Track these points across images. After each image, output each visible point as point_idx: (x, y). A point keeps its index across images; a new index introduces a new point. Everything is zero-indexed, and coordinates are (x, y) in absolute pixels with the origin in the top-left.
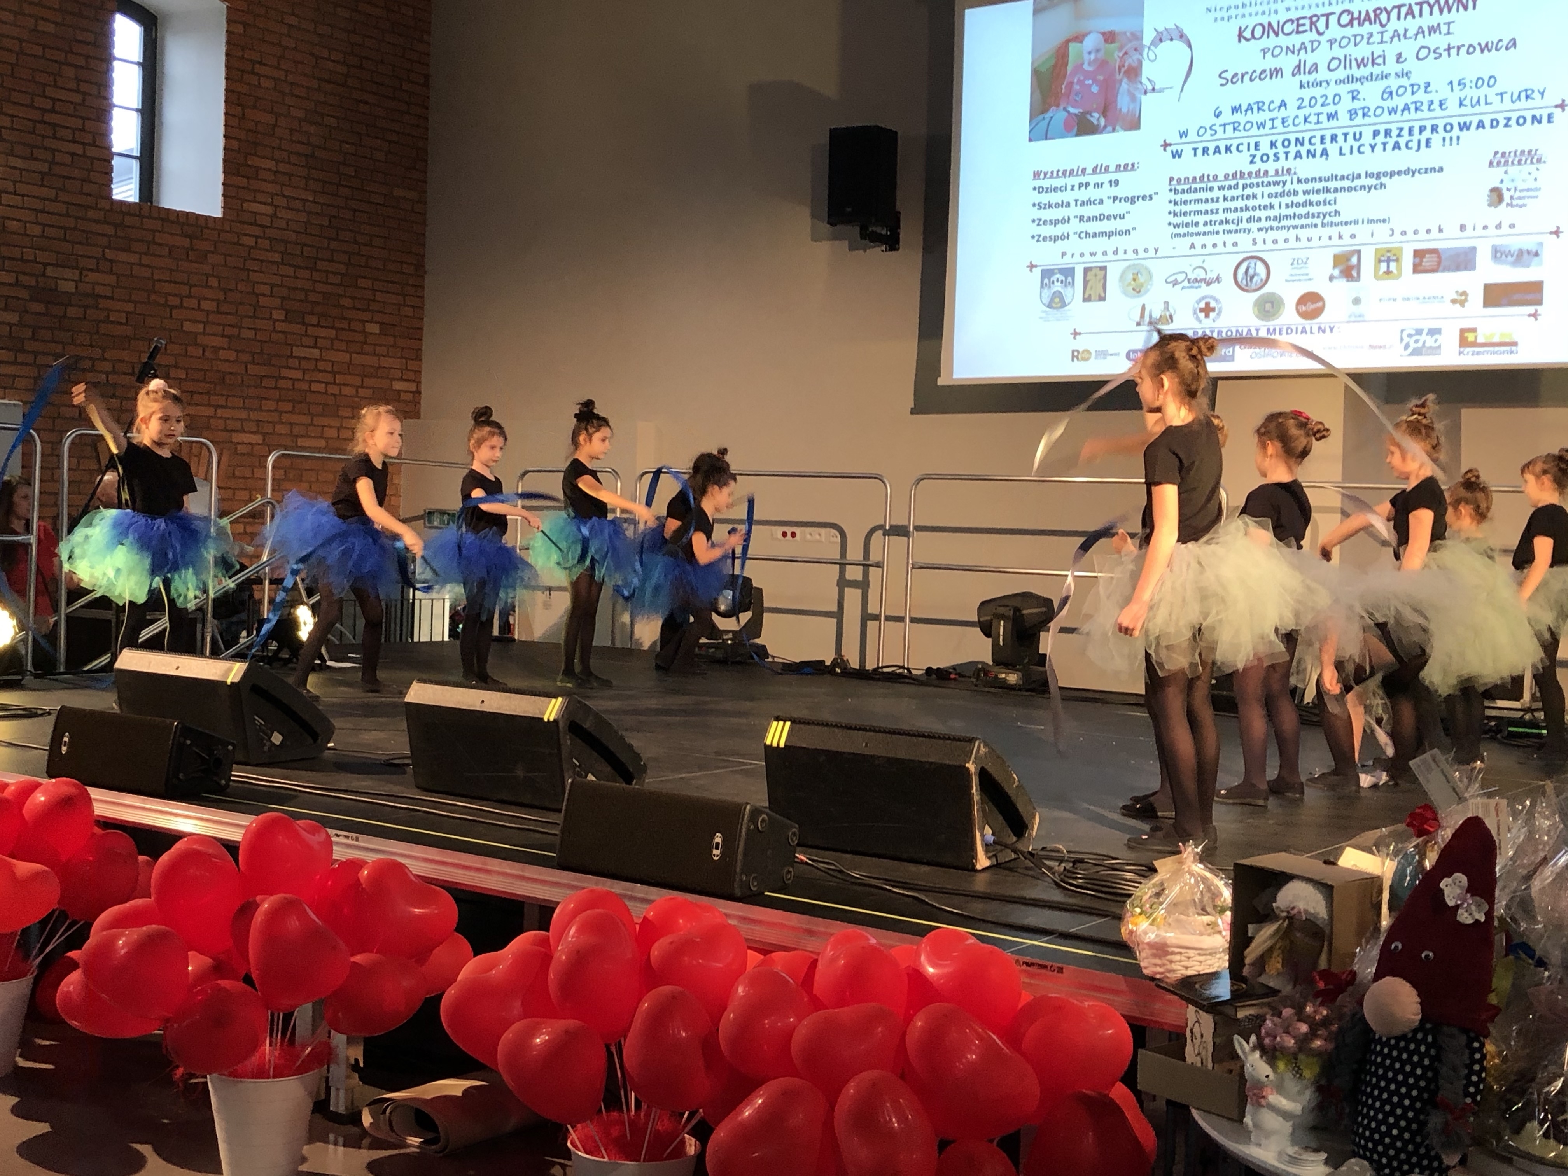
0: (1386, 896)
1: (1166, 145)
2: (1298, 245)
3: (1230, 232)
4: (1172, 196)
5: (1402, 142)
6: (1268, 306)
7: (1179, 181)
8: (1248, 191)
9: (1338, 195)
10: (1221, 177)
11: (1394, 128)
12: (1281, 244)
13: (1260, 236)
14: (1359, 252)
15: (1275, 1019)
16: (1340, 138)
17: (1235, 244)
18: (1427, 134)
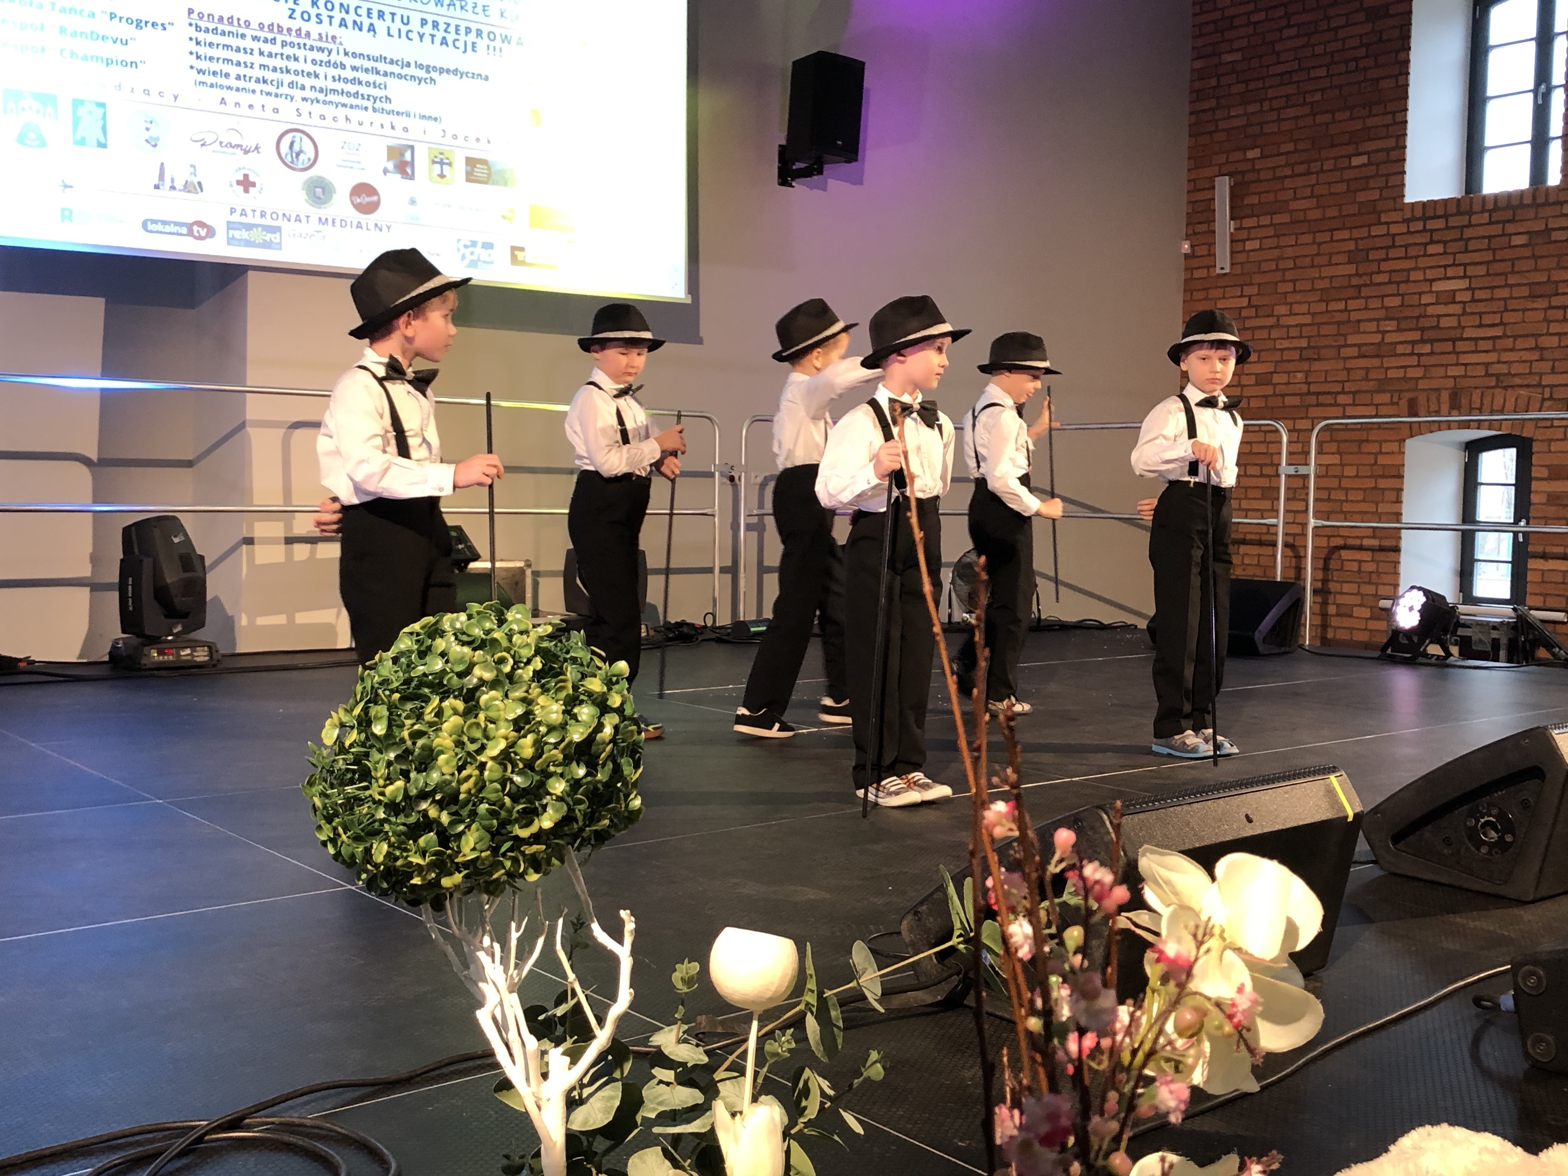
2: (348, 126)
3: (269, 94)
4: (193, 32)
5: (450, 38)
6: (319, 190)
7: (201, 16)
8: (288, 51)
9: (388, 80)
10: (254, 25)
11: (441, 21)
12: (329, 122)
13: (305, 107)
14: (412, 148)
16: (388, 17)
17: (275, 110)
18: (472, 37)
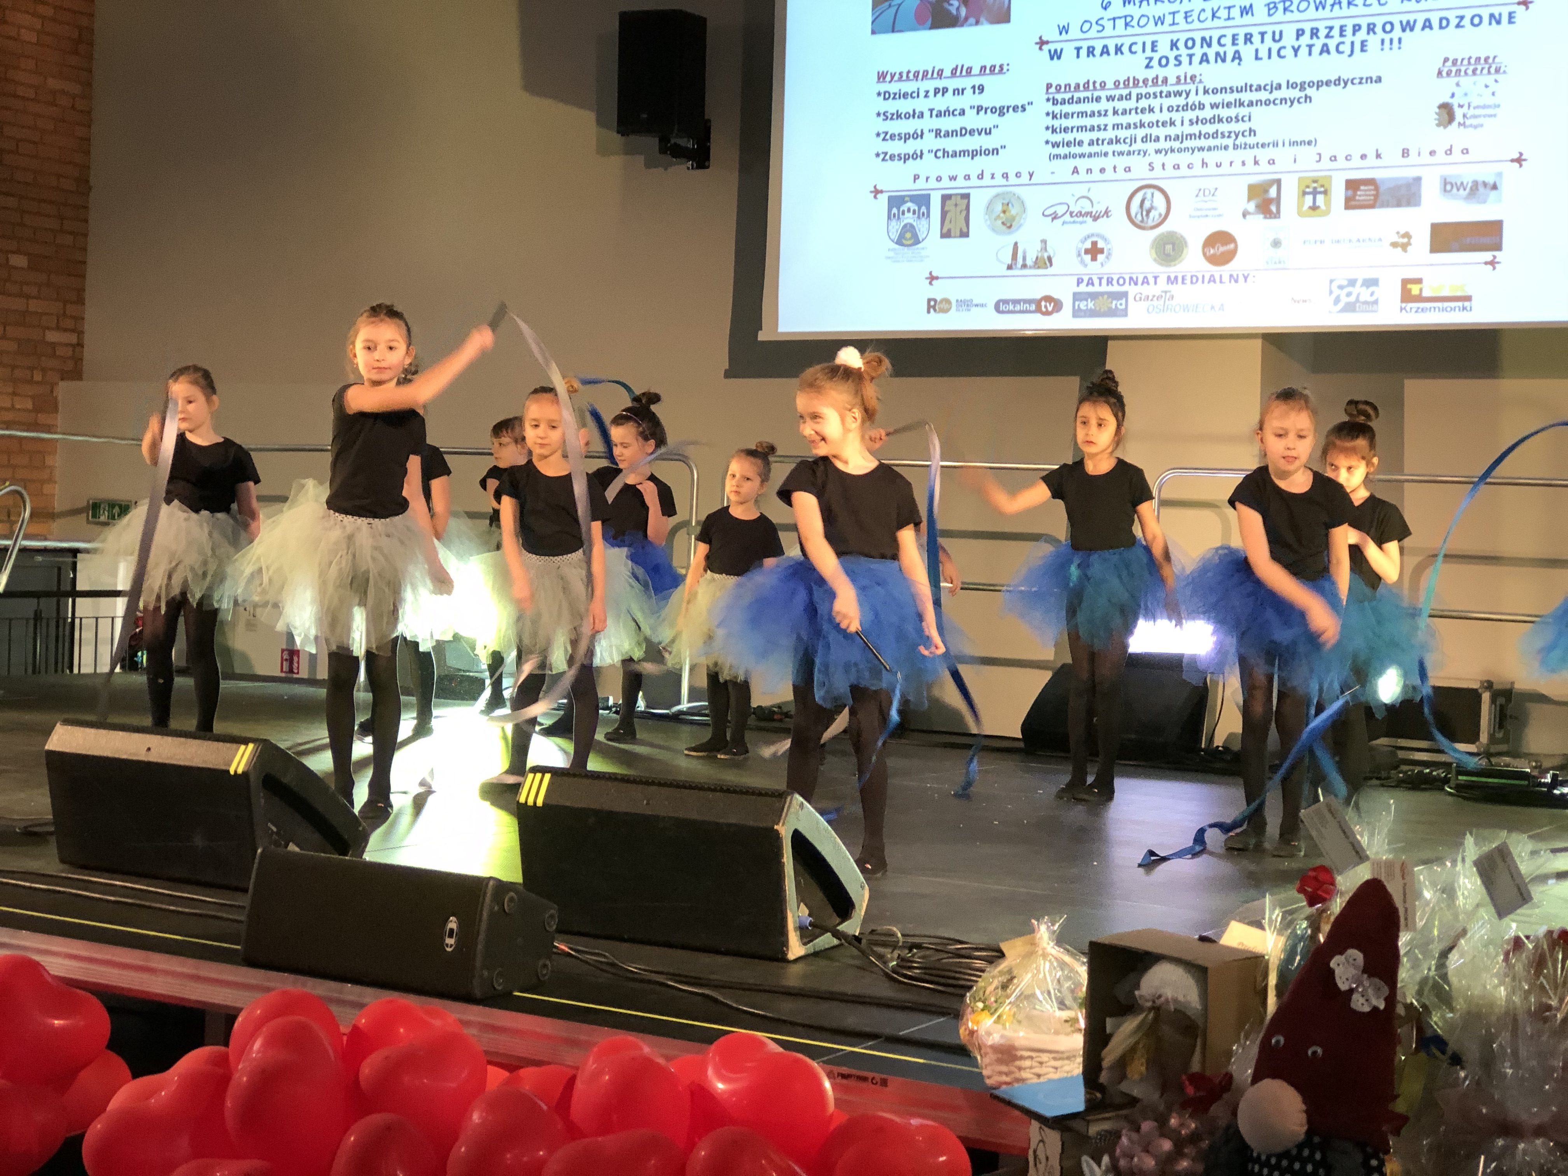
0: (1273, 980)
1: (1042, 43)
2: (1205, 172)
3: (1121, 153)
4: (1050, 107)
5: (1332, 44)
6: (1169, 247)
7: (1058, 88)
8: (1143, 103)
9: (1253, 110)
10: (1110, 85)
11: (1322, 26)
12: (1184, 170)
13: (1158, 159)
14: (1278, 182)
15: (1135, 1136)
16: (1256, 39)
17: (1128, 170)
18: (1362, 35)
